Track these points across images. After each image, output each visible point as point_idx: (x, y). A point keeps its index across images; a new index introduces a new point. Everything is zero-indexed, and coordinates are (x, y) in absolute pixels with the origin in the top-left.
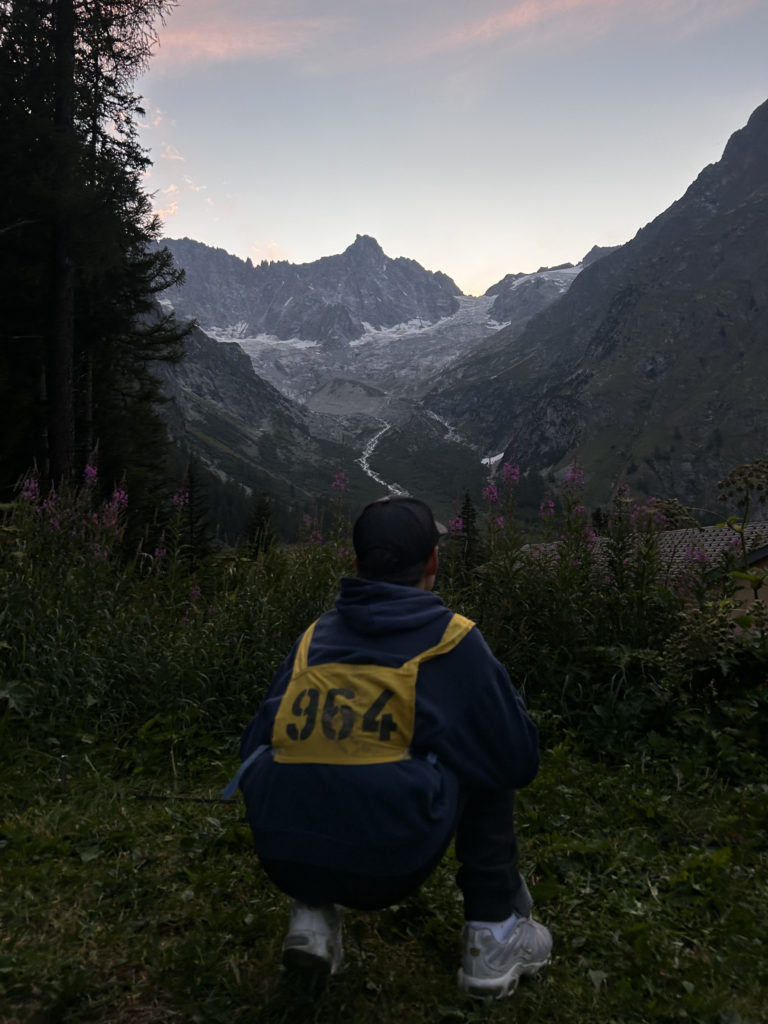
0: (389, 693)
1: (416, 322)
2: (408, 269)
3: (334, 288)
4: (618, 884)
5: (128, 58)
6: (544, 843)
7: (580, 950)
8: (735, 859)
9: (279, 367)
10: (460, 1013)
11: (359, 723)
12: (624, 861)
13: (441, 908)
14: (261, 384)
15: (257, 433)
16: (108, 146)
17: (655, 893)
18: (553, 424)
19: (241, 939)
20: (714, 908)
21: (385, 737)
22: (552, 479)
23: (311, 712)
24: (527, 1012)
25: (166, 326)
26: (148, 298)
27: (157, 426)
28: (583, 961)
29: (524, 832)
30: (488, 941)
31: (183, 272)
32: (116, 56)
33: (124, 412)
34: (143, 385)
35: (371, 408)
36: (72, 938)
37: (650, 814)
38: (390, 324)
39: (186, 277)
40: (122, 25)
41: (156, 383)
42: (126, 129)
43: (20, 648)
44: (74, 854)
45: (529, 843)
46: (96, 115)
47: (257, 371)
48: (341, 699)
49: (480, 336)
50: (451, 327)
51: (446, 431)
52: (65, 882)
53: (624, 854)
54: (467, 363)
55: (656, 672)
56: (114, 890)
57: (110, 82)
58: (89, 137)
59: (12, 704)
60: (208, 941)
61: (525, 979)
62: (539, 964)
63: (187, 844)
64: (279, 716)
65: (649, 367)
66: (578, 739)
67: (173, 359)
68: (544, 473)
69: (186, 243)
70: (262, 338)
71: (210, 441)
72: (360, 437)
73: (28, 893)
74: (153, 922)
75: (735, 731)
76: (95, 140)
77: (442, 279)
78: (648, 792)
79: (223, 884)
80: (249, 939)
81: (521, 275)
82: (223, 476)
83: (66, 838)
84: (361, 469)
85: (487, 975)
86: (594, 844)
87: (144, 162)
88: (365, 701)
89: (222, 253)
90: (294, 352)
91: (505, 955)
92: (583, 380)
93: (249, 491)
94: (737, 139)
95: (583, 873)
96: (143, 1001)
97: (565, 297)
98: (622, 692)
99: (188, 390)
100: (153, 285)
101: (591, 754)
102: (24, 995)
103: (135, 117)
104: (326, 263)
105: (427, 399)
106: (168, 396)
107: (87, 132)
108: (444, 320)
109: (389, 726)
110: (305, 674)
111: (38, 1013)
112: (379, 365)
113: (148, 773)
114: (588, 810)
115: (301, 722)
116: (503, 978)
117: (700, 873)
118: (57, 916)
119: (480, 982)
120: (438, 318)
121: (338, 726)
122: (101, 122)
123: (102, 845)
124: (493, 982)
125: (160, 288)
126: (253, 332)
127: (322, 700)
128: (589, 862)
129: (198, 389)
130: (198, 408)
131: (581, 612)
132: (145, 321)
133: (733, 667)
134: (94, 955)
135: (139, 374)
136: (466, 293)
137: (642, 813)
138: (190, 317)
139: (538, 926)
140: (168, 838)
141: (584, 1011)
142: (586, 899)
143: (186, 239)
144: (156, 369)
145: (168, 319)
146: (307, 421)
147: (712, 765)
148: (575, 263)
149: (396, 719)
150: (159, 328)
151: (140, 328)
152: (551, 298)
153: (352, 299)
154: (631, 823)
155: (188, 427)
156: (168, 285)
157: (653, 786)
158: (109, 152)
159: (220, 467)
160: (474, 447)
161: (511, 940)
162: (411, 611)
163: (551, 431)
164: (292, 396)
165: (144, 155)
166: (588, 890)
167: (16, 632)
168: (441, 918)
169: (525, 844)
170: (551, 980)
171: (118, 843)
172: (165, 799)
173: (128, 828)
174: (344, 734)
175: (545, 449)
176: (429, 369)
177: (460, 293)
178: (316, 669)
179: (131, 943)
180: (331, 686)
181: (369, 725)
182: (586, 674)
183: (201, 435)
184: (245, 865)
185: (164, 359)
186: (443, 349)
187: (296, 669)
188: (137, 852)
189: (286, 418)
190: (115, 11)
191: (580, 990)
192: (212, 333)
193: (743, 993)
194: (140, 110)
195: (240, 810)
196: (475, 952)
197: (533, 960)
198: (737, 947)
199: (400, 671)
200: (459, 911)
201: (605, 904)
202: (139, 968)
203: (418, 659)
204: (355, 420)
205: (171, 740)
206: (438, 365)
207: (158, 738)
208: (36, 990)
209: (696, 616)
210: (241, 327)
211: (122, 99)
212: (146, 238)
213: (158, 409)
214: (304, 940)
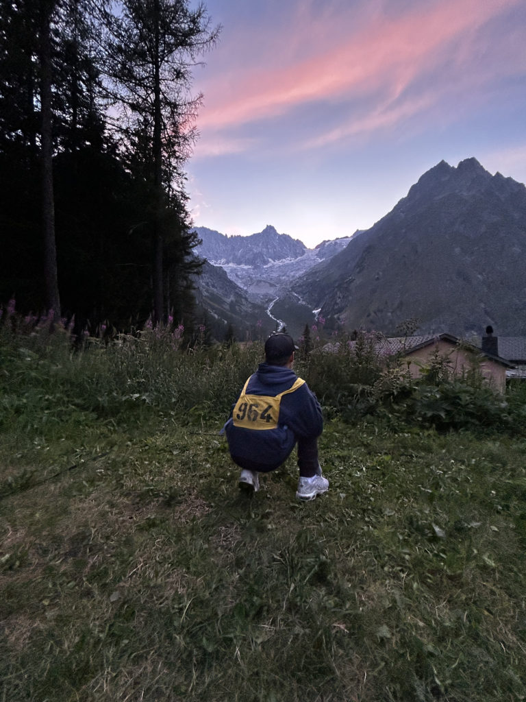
0: (270, 407)
1: (289, 258)
2: (286, 238)
3: (258, 246)
4: (352, 466)
5: (181, 159)
6: (328, 452)
7: (337, 487)
8: (392, 459)
9: (237, 276)
10: (297, 505)
11: (259, 417)
12: (354, 458)
13: (292, 472)
14: (231, 282)
15: (228, 301)
16: (174, 193)
17: (364, 469)
18: (340, 298)
19: (226, 481)
20: (384, 474)
21: (268, 421)
22: (339, 319)
23: (244, 411)
24: (319, 506)
25: (196, 261)
26: (189, 250)
27: (192, 298)
28: (338, 490)
29: (322, 448)
30: (306, 483)
31: (202, 240)
32: (177, 158)
33: (181, 293)
34: (187, 283)
35: (271, 291)
36: (172, 478)
37: (365, 443)
38: (279, 260)
39: (203, 242)
40: (179, 146)
41: (192, 282)
42: (181, 186)
43: (149, 381)
44: (171, 452)
45: (323, 452)
46: (170, 181)
47: (229, 277)
48: (254, 408)
49: (313, 264)
50: (301, 261)
51: (299, 300)
52: (168, 461)
53: (355, 456)
54: (308, 275)
55: (371, 394)
56: (184, 464)
57: (175, 168)
58: (167, 189)
59: (147, 401)
60: (216, 481)
61: (318, 495)
62: (323, 491)
63: (208, 449)
64: (235, 410)
65: (376, 276)
66: (341, 417)
67: (198, 273)
68: (336, 316)
69: (203, 229)
70: (231, 265)
71: (211, 303)
72: (267, 302)
73: (157, 464)
74: (198, 474)
75: (398, 415)
76: (169, 190)
77: (298, 242)
78: (365, 436)
79: (220, 463)
80: (229, 480)
81: (329, 241)
82: (216, 316)
83: (167, 446)
84: (267, 314)
85: (305, 493)
86: (345, 453)
87: (187, 198)
88: (262, 409)
89: (216, 232)
90: (243, 270)
91: (312, 487)
92: (352, 281)
93: (226, 322)
94: (414, 188)
95: (340, 462)
96: (195, 498)
97: (345, 249)
98: (358, 400)
99: (204, 284)
100: (191, 245)
101: (346, 422)
102: (157, 496)
103: (184, 181)
104: (255, 236)
105: (292, 288)
106: (197, 287)
107: (166, 187)
108: (299, 258)
109: (269, 418)
110: (245, 398)
111: (163, 501)
112: (275, 275)
113: (194, 425)
114: (344, 441)
115: (241, 414)
116: (311, 495)
117: (380, 463)
118: (167, 471)
119: (303, 495)
120: (297, 257)
121: (252, 417)
122: (171, 184)
123: (180, 449)
124: (307, 495)
125: (194, 246)
126: (228, 262)
127: (248, 407)
128: (343, 459)
129: (207, 284)
130: (207, 291)
131: (345, 371)
132: (188, 259)
133: (398, 392)
134: (179, 483)
135: (186, 278)
136: (308, 248)
137: (363, 442)
138: (204, 257)
139: (324, 479)
140: (201, 447)
141: (337, 506)
142: (341, 471)
143: (203, 227)
144: (192, 277)
145: (197, 258)
146: (247, 296)
147: (389, 426)
148: (349, 236)
149: (272, 416)
150: (193, 261)
151: (186, 261)
152: (340, 250)
153: (264, 249)
154: (359, 446)
155: (204, 298)
156: (196, 245)
157: (367, 434)
158: (175, 195)
159: (215, 313)
160: (310, 306)
161: (314, 482)
162: (281, 377)
163: (339, 301)
164: (242, 287)
165: (187, 196)
166: (342, 468)
167: (147, 376)
168: (292, 476)
169: (321, 452)
170: (327, 496)
171: (184, 449)
172: (200, 434)
173: (188, 443)
174: (254, 420)
175: (336, 307)
176: (293, 276)
177: (305, 247)
178: (247, 396)
179: (191, 481)
180: (251, 403)
181: (262, 417)
182: (346, 393)
183: (209, 301)
184: (227, 457)
185: (195, 273)
186: (298, 269)
187: (242, 394)
188: (191, 452)
189: (240, 295)
190: (176, 140)
191: (336, 499)
192: (212, 263)
193: (391, 501)
194: (186, 179)
195: (225, 438)
196: (302, 486)
197: (321, 489)
198: (390, 487)
199: (275, 398)
200: (298, 474)
201: (347, 472)
202: (194, 488)
203: (281, 395)
204: (266, 295)
205: (201, 414)
206: (297, 275)
207: (197, 413)
208: (161, 494)
209: (386, 374)
210: (223, 260)
211: (179, 174)
212: (189, 228)
213: (193, 291)
214: (245, 479)
